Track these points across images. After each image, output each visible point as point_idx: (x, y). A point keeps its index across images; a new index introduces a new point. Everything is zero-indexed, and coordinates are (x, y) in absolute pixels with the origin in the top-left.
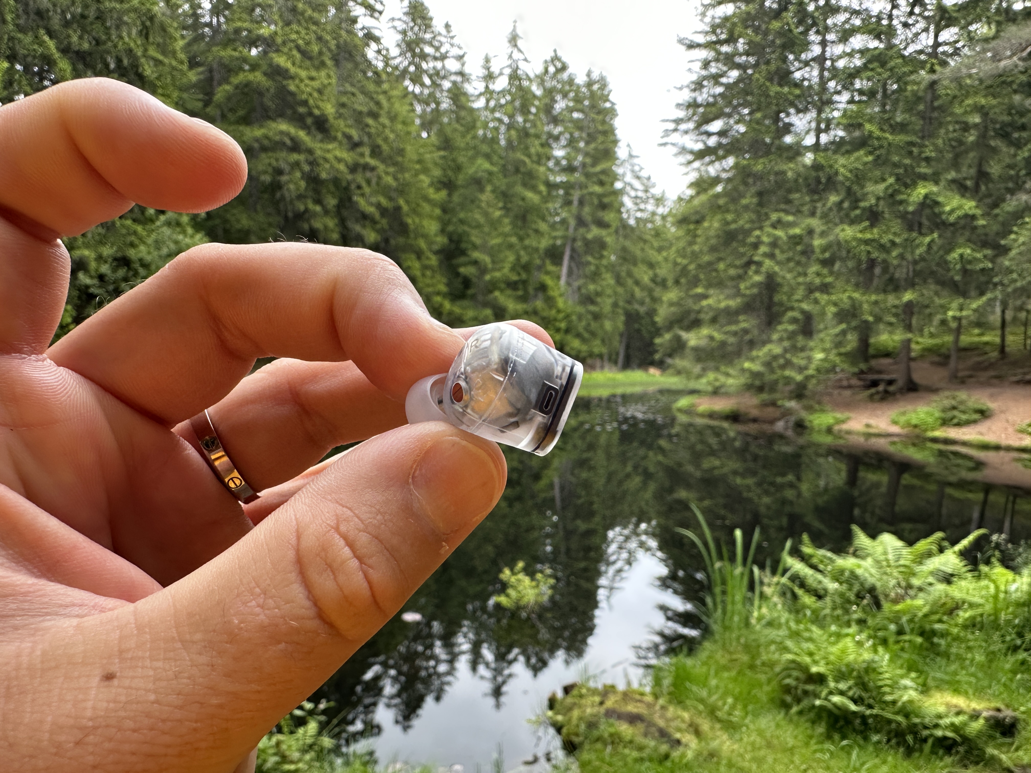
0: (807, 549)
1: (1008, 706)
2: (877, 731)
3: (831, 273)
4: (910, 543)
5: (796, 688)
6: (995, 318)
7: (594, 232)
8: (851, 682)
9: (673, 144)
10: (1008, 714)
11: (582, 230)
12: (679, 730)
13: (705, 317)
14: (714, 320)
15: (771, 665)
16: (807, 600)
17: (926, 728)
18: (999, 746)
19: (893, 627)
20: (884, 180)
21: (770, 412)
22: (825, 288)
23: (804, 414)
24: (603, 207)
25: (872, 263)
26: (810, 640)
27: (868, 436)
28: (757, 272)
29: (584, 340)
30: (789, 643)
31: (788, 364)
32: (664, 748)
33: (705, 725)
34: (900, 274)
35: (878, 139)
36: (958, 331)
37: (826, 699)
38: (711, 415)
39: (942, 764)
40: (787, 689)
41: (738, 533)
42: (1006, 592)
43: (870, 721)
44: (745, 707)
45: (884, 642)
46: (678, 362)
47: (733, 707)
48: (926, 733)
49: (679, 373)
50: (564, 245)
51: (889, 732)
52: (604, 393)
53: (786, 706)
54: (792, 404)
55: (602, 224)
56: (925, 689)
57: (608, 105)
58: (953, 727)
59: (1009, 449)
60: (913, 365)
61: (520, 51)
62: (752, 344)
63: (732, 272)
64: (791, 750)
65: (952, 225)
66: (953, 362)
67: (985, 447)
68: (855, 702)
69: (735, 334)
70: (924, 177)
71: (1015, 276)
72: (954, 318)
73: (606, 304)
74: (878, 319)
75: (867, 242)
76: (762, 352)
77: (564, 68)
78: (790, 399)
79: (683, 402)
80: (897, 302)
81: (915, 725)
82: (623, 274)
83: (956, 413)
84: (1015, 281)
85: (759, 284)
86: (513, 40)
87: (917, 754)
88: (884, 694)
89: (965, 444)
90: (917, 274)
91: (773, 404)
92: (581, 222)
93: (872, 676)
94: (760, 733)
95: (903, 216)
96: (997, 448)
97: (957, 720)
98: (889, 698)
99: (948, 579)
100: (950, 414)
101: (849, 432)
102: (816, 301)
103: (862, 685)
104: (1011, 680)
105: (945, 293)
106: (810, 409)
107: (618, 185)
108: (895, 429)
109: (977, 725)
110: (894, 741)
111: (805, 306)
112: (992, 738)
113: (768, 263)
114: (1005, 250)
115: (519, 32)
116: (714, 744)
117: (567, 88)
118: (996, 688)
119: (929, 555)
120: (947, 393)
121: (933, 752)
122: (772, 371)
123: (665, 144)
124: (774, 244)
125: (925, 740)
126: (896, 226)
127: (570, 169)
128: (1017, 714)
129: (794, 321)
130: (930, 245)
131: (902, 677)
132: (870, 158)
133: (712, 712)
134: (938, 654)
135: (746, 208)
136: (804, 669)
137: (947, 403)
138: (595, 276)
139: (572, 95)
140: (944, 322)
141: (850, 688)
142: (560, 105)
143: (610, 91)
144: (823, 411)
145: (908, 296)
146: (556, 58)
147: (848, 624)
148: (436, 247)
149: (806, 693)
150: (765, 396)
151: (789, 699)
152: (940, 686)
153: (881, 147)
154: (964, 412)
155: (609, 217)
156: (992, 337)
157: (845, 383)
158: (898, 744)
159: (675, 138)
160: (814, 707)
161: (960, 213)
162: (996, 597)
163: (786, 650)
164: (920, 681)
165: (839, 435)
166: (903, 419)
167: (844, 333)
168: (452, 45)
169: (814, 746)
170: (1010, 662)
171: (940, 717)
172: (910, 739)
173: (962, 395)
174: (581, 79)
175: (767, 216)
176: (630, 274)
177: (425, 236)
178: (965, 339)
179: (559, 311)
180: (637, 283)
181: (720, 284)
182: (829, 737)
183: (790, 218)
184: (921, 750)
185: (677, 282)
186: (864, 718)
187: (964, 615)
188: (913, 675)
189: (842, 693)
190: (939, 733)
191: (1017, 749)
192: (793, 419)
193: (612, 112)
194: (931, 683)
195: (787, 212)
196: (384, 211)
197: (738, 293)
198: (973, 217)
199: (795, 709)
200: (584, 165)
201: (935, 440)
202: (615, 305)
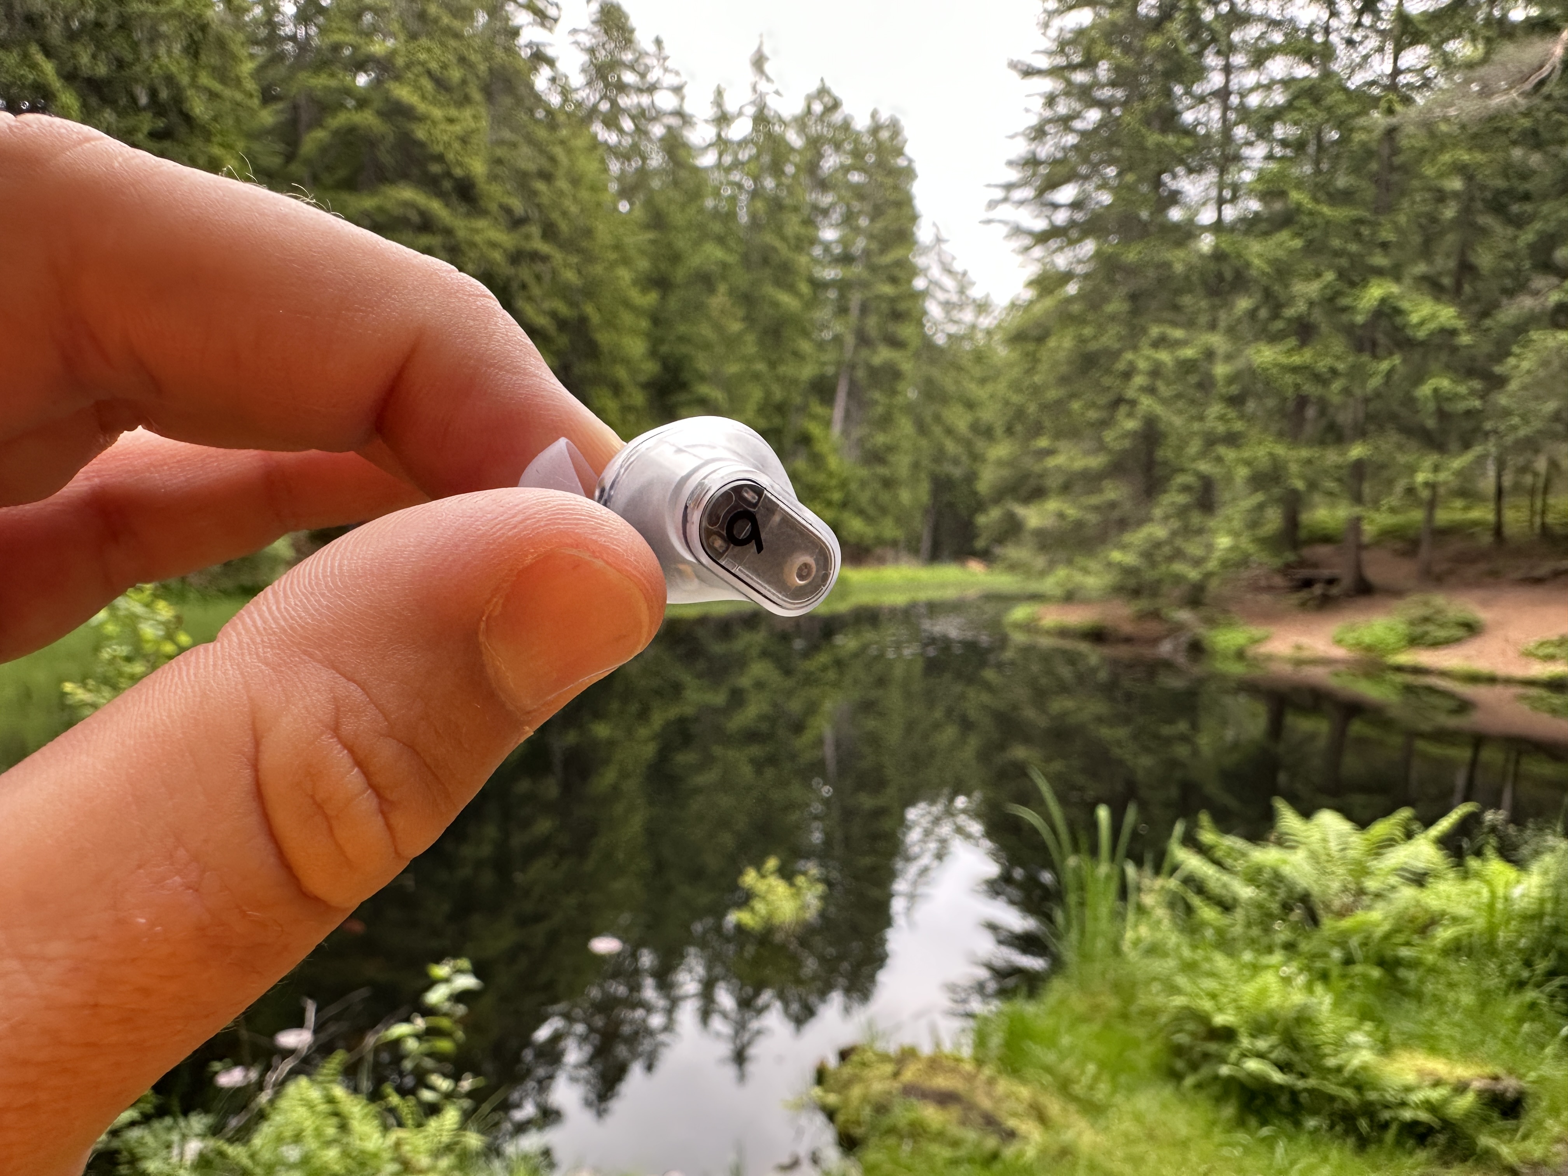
0: (1208, 836)
1: (1511, 1072)
2: (1315, 1112)
3: (1242, 417)
4: (1362, 823)
5: (1191, 1048)
6: (1487, 484)
7: (883, 355)
8: (1273, 1039)
9: (1005, 222)
10: (1510, 1084)
11: (864, 353)
12: (1015, 1115)
13: (1053, 482)
14: (1066, 488)
15: (1152, 1013)
16: (1208, 913)
17: (1387, 1106)
18: (1498, 1134)
19: (1336, 954)
20: (1318, 275)
21: (1152, 627)
22: (1232, 439)
23: (1202, 631)
24: (897, 316)
25: (1302, 402)
26: (1212, 974)
27: (1299, 663)
28: (1130, 415)
29: (869, 519)
30: (1181, 981)
31: (1178, 555)
32: (991, 1143)
33: (1054, 1107)
34: (1345, 418)
35: (1311, 213)
36: (1431, 505)
37: (1236, 1064)
38: (1063, 632)
39: (1410, 1162)
40: (1178, 1051)
41: (1103, 814)
42: (1507, 899)
43: (1304, 1098)
44: (1114, 1078)
45: (1324, 977)
46: (1012, 552)
47: (1096, 1079)
48: (1386, 1115)
49: (1013, 567)
50: (836, 376)
51: (1331, 1115)
52: (899, 599)
53: (1176, 1076)
54: (1184, 615)
55: (895, 343)
56: (1385, 1048)
57: (902, 162)
58: (1429, 1106)
59: (1509, 681)
60: (1366, 556)
61: (768, 79)
62: (1123, 524)
63: (1093, 415)
64: (1184, 1144)
65: (1422, 344)
66: (1425, 552)
67: (1474, 678)
68: (1283, 1067)
69: (1096, 508)
70: (1380, 272)
71: (1516, 420)
72: (1427, 484)
73: (902, 464)
74: (1313, 485)
75: (1295, 370)
76: (1139, 537)
77: (836, 105)
78: (1180, 607)
79: (1020, 613)
80: (1339, 460)
81: (1371, 1104)
82: (928, 419)
83: (1430, 628)
84: (1514, 428)
85: (1134, 434)
86: (759, 62)
87: (1372, 1149)
88: (1325, 1056)
89: (1443, 674)
90: (1370, 417)
91: (1155, 615)
92: (863, 340)
93: (1307, 1028)
94: (1138, 1118)
95: (1349, 330)
96: (1492, 680)
97: (1435, 1095)
98: (1331, 1062)
99: (1419, 879)
100: (1419, 630)
101: (1270, 658)
102: (1219, 460)
103: (1291, 1042)
104: (1515, 1032)
105: (1413, 444)
106: (1211, 622)
107: (919, 283)
108: (1339, 652)
109: (1465, 1102)
110: (1339, 1129)
111: (1204, 467)
112: (1486, 1120)
113: (1146, 403)
114: (1499, 382)
115: (766, 51)
116: (1068, 1136)
117: (841, 136)
118: (1493, 1045)
119: (1390, 843)
120: (1416, 598)
121: (1399, 1143)
122: (1153, 564)
123: (989, 222)
124: (1156, 372)
125: (1385, 1126)
126: (1338, 345)
127: (846, 259)
128: (1524, 1084)
129: (1186, 489)
130: (1389, 374)
131: (1351, 1029)
132: (1298, 243)
133: (1064, 1087)
134: (1405, 994)
135: (1113, 318)
136: (1203, 1019)
137: (1418, 612)
138: (885, 422)
139: (848, 147)
140: (1410, 491)
141: (1273, 1048)
142: (831, 161)
143: (905, 141)
144: (1230, 624)
145: (1357, 451)
146: (823, 91)
147: (1270, 950)
148: (643, 378)
149: (1206, 1056)
150: (1143, 604)
151: (1180, 1065)
152: (1410, 1042)
153: (1314, 226)
154: (1442, 626)
155: (906, 331)
156: (1483, 513)
157: (1263, 583)
158: (1347, 1133)
159: (1007, 212)
160: (1216, 1078)
161: (1432, 326)
162: (1491, 906)
163: (1174, 990)
164: (1380, 1034)
165: (1256, 662)
166: (1350, 638)
167: (1261, 507)
168: (666, 70)
169: (1218, 1136)
170: (1511, 1006)
171: (1408, 1089)
172: (1363, 1124)
173: (1439, 600)
174: (861, 123)
175: (1144, 331)
176: (938, 418)
177: (626, 361)
178: (1443, 516)
179: (831, 475)
180: (949, 431)
181: (1072, 433)
182: (1240, 1123)
183: (1178, 333)
184: (1380, 1141)
185: (1009, 430)
186: (1294, 1094)
187: (1444, 934)
188: (1368, 1026)
189: (1261, 1055)
190: (1407, 1115)
191: (1525, 1137)
192: (1184, 639)
193: (909, 173)
194: (1394, 1038)
195: (1174, 324)
196: (562, 324)
197: (1102, 447)
198: (1453, 332)
199: (1190, 1081)
200: (867, 253)
201: (1399, 669)
202: (916, 466)
